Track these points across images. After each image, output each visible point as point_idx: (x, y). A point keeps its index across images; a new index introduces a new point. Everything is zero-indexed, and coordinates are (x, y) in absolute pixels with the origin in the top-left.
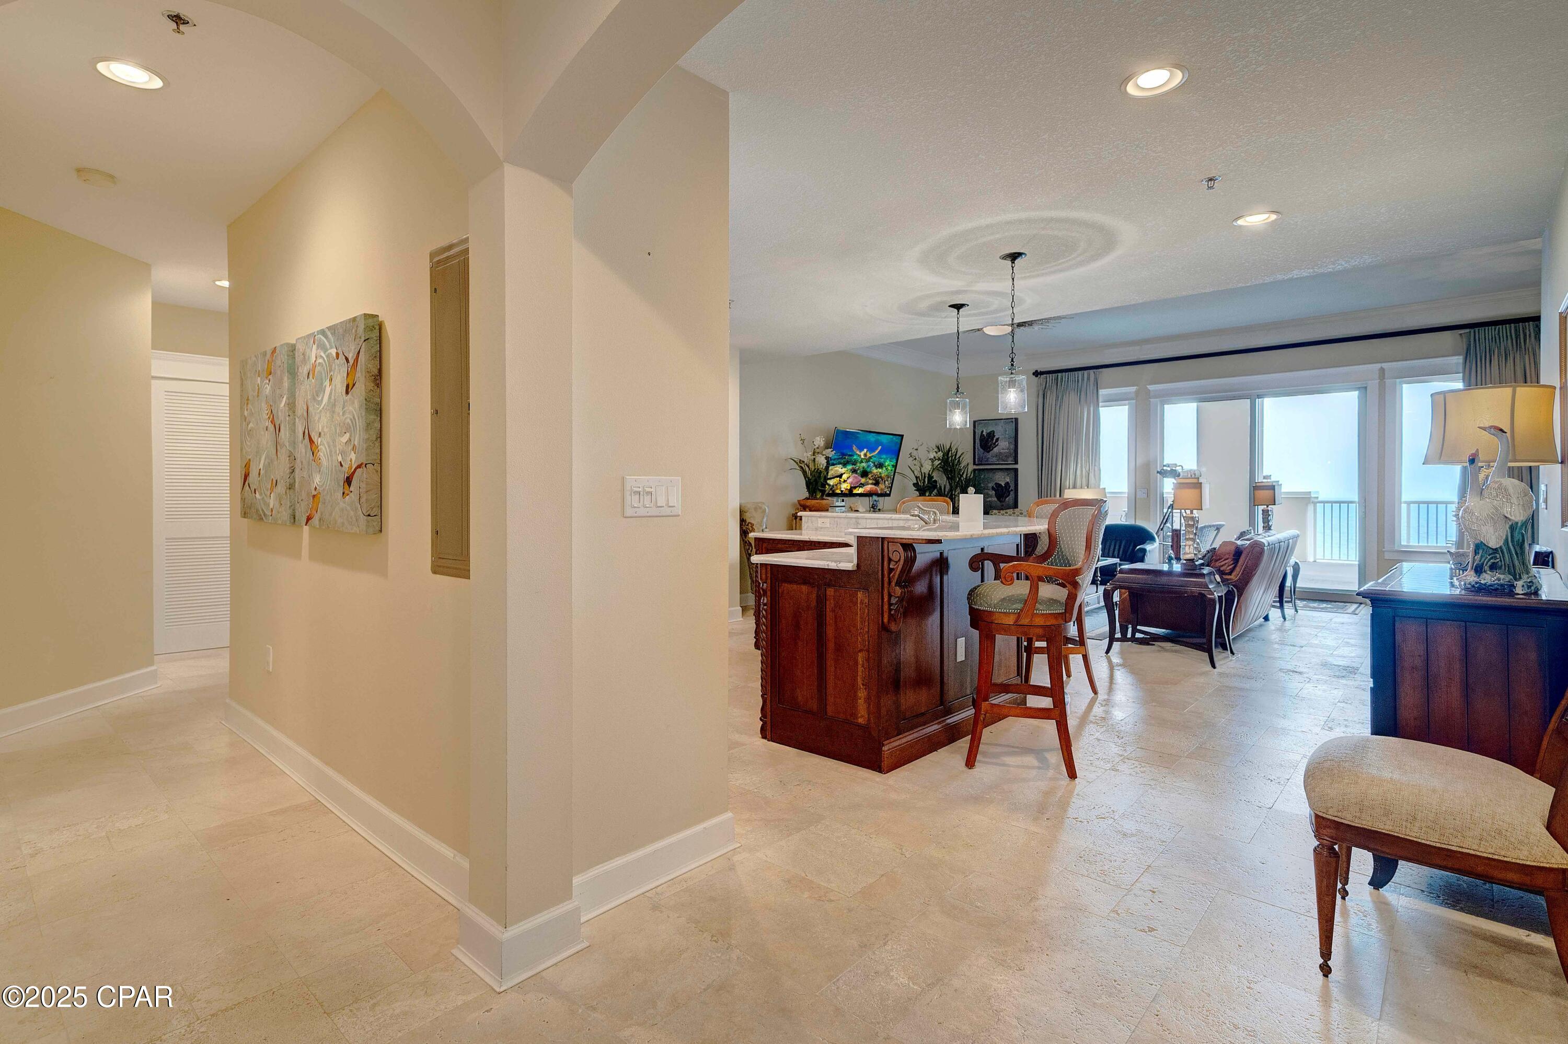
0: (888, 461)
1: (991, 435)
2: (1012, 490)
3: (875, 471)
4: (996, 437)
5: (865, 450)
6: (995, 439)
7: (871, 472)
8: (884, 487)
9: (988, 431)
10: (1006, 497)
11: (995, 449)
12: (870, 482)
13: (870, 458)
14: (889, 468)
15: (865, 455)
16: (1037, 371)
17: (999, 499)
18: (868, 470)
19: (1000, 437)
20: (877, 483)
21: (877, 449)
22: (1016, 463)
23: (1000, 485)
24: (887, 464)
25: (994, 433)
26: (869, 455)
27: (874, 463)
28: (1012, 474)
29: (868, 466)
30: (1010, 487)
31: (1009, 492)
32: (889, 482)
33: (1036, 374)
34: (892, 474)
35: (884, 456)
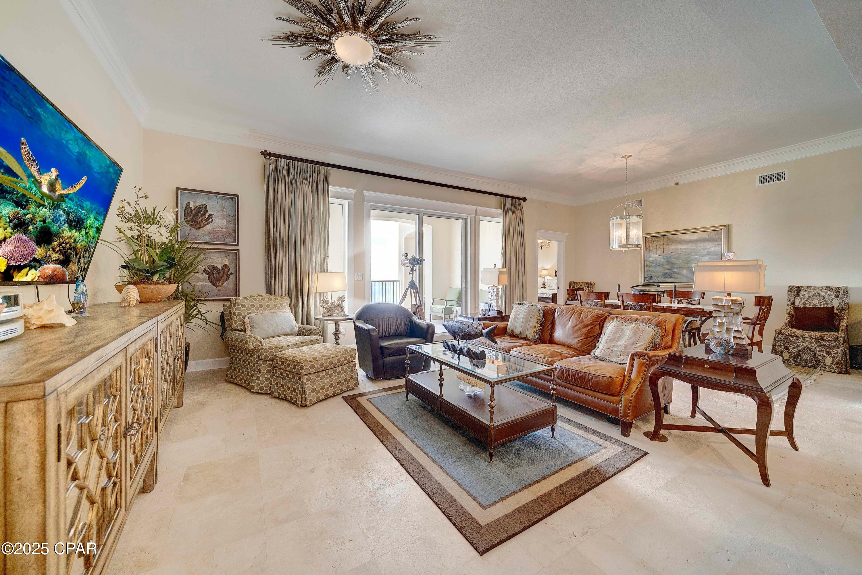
0: (92, 216)
1: (202, 210)
2: (231, 273)
3: (67, 233)
4: (210, 212)
5: (54, 172)
6: (207, 215)
7: (58, 235)
8: (76, 269)
9: (198, 204)
10: (223, 282)
11: (208, 227)
12: (55, 256)
13: (62, 198)
14: (91, 233)
15: (52, 186)
16: (265, 151)
17: (214, 284)
18: (54, 229)
19: (216, 214)
20: (65, 262)
21: (77, 180)
22: (238, 245)
23: (216, 268)
24: (89, 222)
25: (206, 207)
26: (60, 191)
27: (68, 214)
28: (232, 257)
29: (55, 220)
30: (229, 270)
31: (228, 276)
32: (86, 260)
33: (264, 153)
34: (93, 245)
35: (87, 204)
